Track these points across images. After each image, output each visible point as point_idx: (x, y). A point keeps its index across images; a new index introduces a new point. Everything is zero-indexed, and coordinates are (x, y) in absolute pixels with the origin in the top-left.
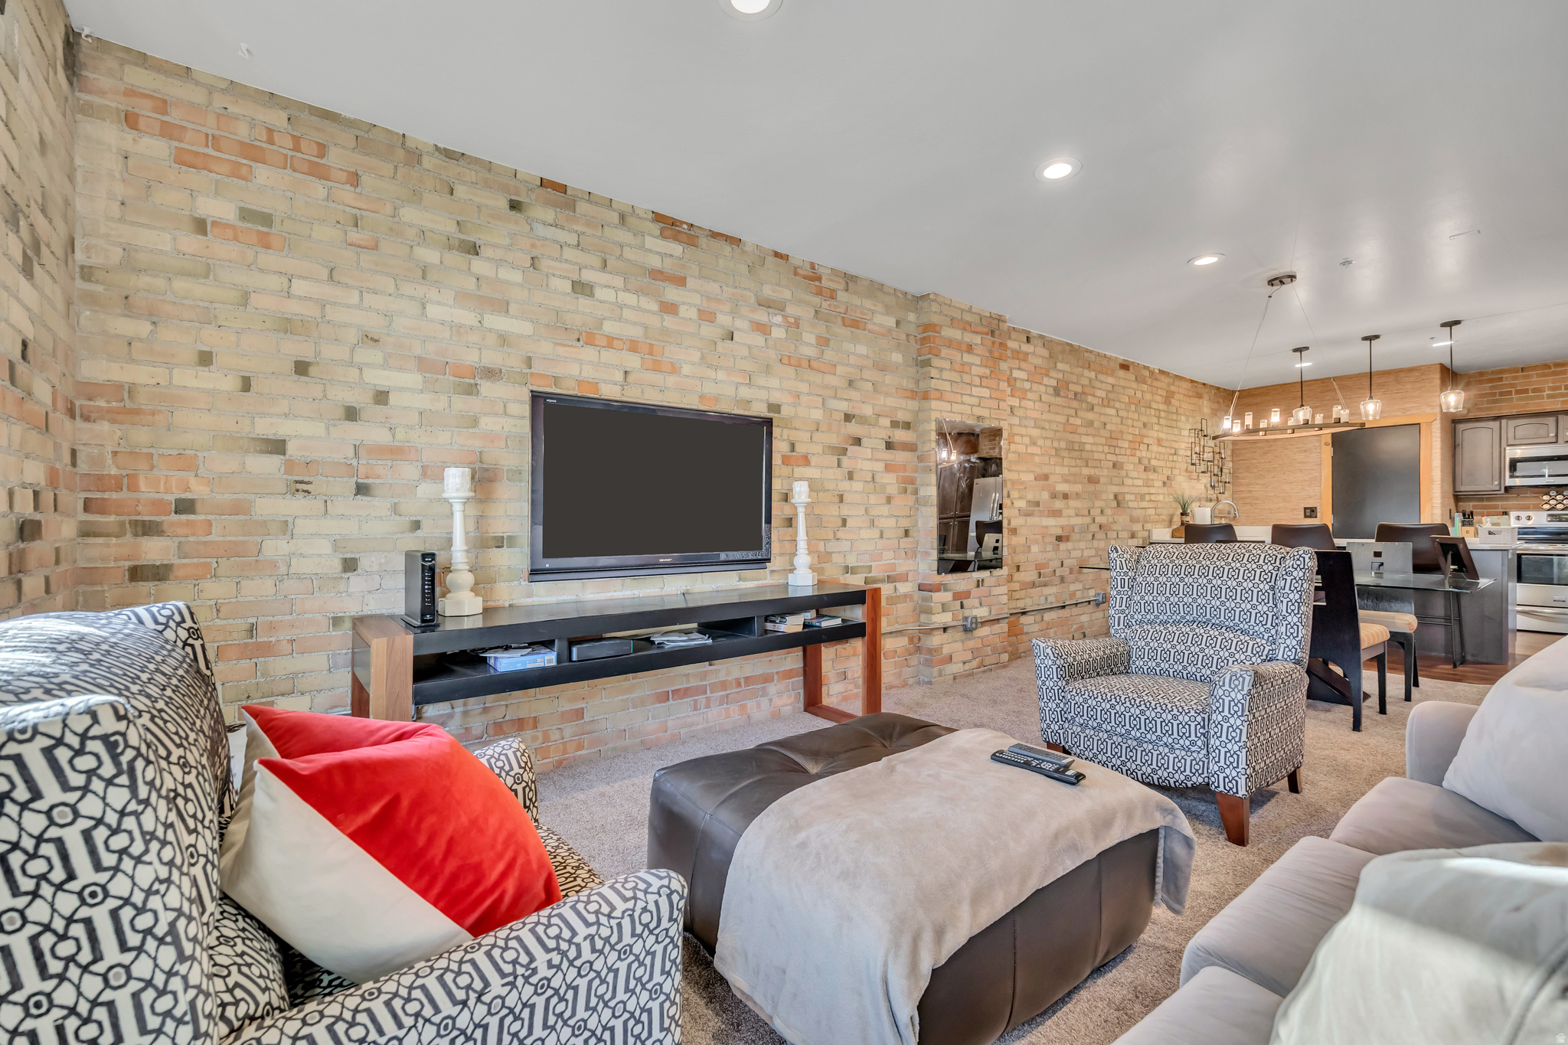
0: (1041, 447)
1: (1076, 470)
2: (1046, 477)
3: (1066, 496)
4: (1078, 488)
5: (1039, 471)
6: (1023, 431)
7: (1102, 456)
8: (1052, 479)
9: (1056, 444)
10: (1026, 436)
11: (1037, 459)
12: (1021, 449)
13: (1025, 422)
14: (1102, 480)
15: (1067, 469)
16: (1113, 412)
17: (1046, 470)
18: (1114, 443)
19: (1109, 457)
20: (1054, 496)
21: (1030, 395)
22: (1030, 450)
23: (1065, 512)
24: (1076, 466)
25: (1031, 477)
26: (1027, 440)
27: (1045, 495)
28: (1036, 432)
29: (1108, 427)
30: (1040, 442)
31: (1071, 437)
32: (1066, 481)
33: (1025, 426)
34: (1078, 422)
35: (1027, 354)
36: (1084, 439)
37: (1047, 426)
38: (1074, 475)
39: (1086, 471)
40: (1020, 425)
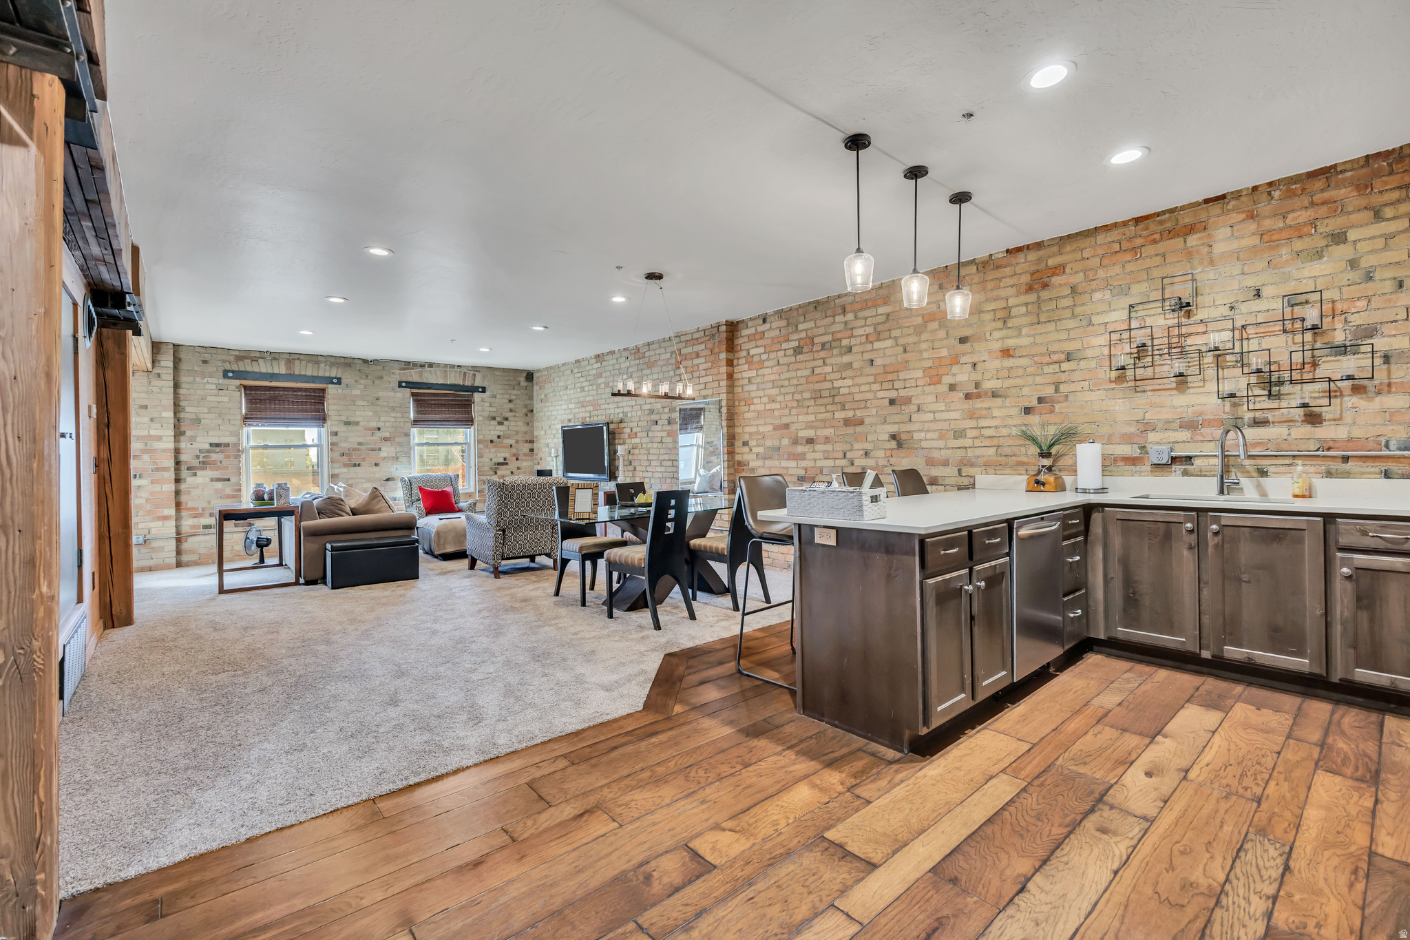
0: (780, 402)
1: (829, 415)
2: (787, 426)
3: (810, 441)
4: (829, 432)
5: (777, 422)
6: (761, 393)
7: (870, 396)
8: (793, 427)
9: (797, 397)
10: (765, 396)
11: (776, 413)
12: (760, 407)
13: (762, 386)
14: (867, 421)
15: (813, 416)
16: (888, 343)
17: (785, 420)
18: (890, 377)
19: (880, 395)
20: (795, 442)
21: (766, 364)
22: (768, 407)
23: (810, 456)
24: (827, 412)
25: (770, 428)
26: (765, 400)
27: (786, 442)
28: (775, 391)
29: (878, 362)
30: (779, 398)
31: (817, 386)
32: (811, 427)
33: (764, 389)
34: (829, 369)
35: (763, 333)
36: (837, 384)
37: (786, 383)
38: (824, 421)
39: (840, 415)
40: (758, 390)
